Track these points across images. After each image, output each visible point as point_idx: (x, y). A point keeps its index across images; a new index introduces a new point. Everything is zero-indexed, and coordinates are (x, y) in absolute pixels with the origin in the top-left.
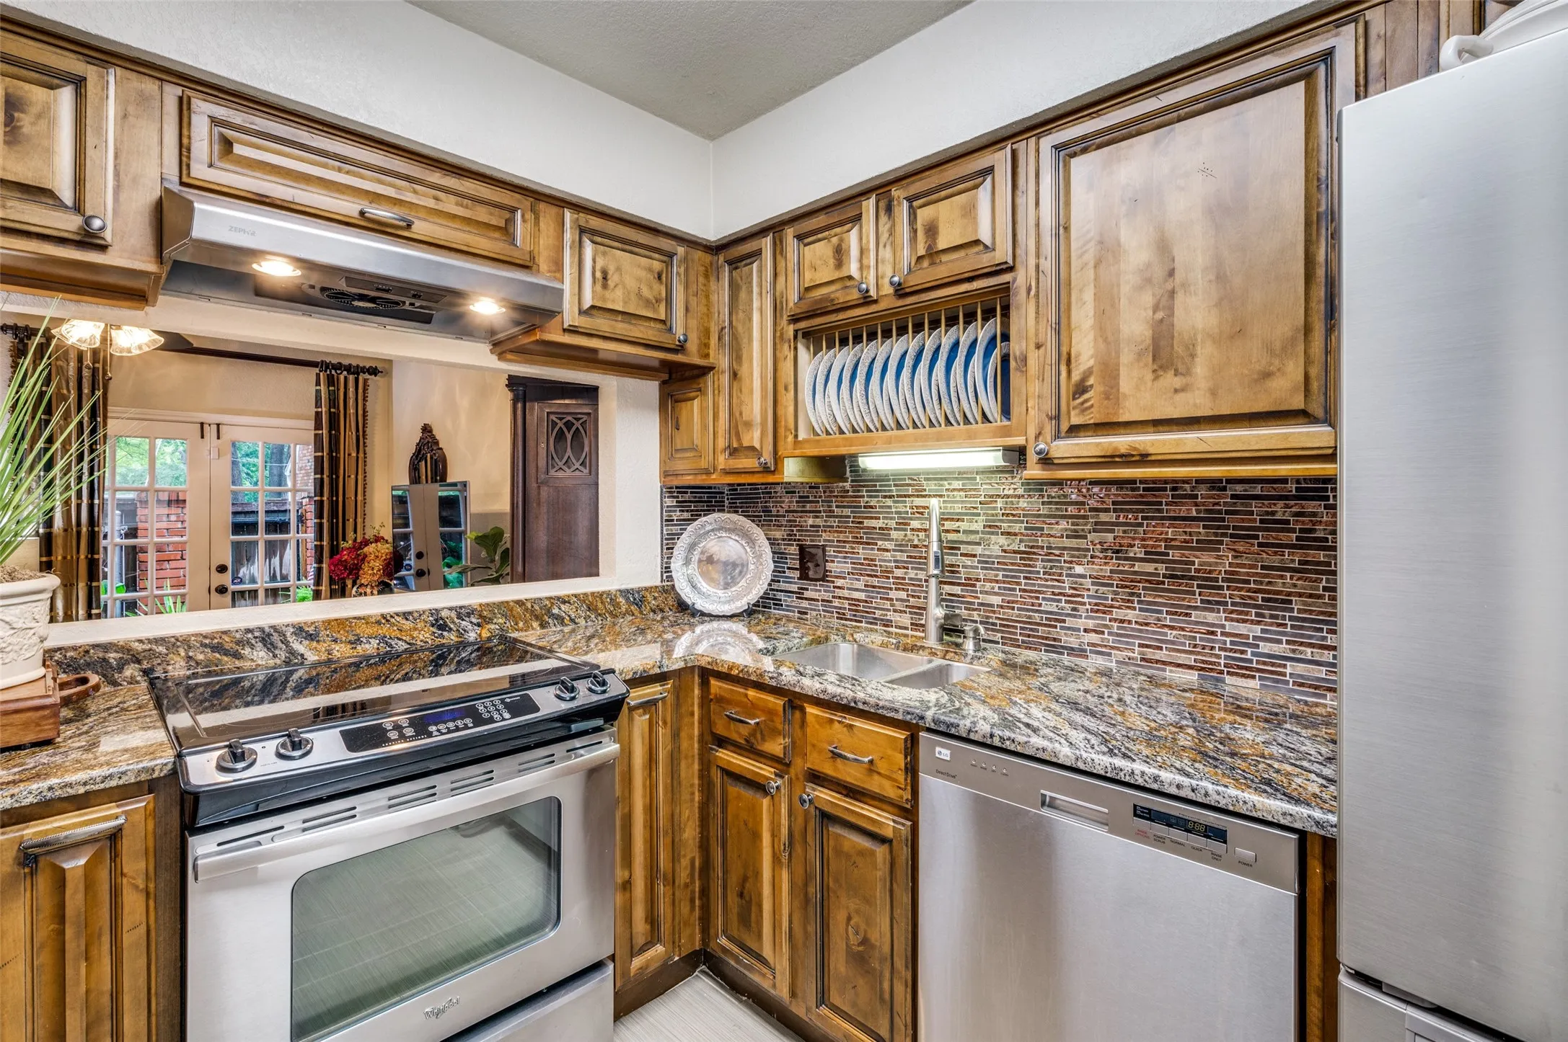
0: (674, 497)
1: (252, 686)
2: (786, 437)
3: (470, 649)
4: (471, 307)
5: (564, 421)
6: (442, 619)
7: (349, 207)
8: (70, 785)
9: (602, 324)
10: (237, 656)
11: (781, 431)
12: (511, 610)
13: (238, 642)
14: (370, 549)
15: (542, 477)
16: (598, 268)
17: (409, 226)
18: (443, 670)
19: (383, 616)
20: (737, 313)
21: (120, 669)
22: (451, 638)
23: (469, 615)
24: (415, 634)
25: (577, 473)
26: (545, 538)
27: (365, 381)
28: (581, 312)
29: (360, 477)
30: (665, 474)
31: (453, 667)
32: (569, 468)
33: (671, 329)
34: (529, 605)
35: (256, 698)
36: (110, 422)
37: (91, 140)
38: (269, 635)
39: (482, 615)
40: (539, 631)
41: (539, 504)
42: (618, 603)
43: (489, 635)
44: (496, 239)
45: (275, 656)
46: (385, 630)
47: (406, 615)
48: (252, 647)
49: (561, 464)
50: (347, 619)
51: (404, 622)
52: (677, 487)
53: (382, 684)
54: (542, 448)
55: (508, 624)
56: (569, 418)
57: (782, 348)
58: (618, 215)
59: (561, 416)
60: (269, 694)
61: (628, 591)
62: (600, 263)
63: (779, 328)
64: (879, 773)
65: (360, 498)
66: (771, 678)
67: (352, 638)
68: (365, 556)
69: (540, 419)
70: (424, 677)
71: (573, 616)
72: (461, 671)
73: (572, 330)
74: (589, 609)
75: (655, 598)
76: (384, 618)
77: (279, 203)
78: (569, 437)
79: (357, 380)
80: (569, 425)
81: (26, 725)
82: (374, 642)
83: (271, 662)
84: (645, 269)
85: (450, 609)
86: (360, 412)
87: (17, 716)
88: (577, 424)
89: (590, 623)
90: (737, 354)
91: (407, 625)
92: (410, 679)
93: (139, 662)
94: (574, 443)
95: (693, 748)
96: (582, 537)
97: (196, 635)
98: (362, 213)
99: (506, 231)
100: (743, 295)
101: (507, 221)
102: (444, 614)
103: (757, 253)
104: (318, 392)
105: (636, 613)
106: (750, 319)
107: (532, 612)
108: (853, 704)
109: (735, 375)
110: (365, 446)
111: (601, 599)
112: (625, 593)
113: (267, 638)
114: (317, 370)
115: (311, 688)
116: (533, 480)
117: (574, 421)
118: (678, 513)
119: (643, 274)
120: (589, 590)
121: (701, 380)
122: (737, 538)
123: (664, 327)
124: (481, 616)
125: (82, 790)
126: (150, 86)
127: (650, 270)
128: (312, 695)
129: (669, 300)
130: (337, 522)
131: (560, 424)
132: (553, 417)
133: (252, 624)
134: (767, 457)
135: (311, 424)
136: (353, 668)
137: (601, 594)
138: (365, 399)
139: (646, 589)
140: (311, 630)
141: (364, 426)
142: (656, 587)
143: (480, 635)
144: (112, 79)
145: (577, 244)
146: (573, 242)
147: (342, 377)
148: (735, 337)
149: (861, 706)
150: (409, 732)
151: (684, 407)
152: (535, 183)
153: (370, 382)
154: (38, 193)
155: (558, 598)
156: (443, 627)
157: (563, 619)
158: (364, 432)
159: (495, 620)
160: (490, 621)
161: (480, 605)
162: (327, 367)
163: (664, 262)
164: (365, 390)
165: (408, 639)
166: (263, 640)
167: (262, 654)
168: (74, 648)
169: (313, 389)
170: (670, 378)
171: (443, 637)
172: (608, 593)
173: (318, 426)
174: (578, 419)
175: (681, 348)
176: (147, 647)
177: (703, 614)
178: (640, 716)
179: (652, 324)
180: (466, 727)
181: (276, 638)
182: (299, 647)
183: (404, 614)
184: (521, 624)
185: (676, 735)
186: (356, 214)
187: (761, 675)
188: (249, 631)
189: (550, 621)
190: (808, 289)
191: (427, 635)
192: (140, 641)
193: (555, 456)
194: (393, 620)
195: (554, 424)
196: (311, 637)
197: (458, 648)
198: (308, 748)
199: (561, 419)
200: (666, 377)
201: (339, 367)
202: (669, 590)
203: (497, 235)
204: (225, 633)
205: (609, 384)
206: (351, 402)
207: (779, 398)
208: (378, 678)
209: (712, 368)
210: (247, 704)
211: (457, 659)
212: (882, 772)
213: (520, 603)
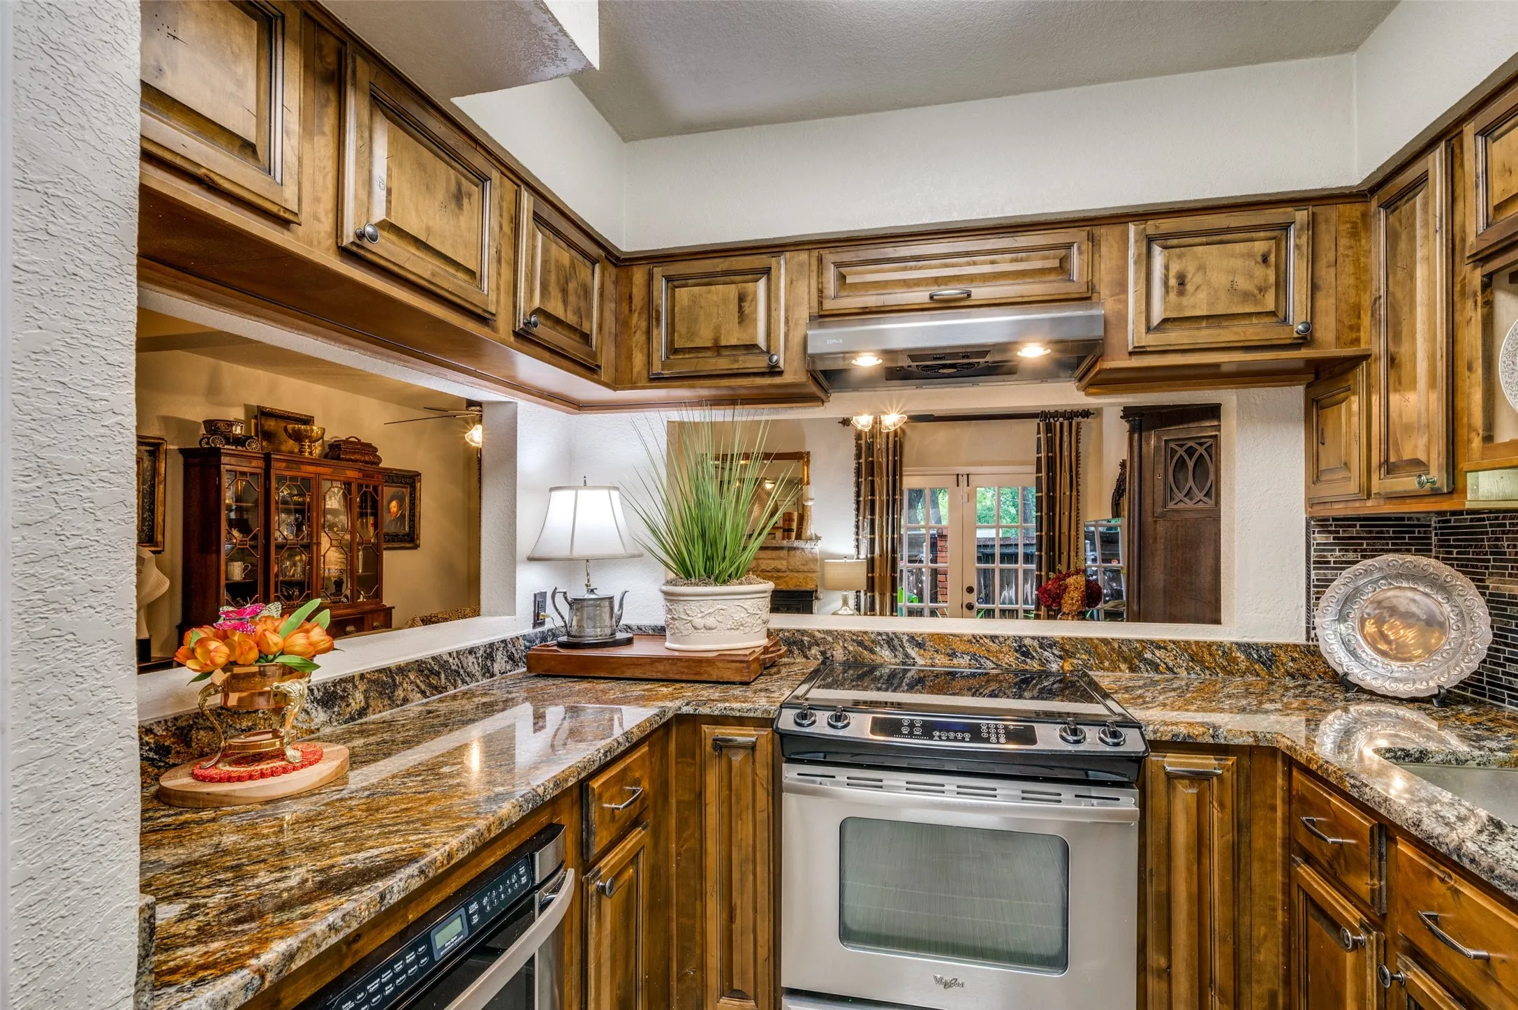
0: (1330, 532)
1: (881, 676)
2: (1469, 441)
3: (1052, 679)
4: (1019, 354)
5: (1185, 447)
6: (1025, 646)
7: (920, 296)
8: (732, 709)
9: (1176, 337)
10: (872, 651)
11: (1462, 432)
12: (1096, 647)
13: (873, 642)
14: (1070, 580)
15: (1159, 510)
16: (1172, 273)
17: (969, 296)
18: (1026, 694)
19: (974, 637)
20: (1395, 274)
21: (809, 649)
22: (1034, 665)
23: (1051, 646)
24: (1001, 656)
25: (1201, 505)
26: (1162, 577)
27: (1078, 424)
28: (1148, 330)
29: (1073, 514)
30: (1311, 503)
31: (1035, 693)
32: (1191, 499)
33: (1285, 319)
34: (1116, 646)
35: (884, 686)
36: (905, 479)
37: (773, 306)
38: (892, 639)
39: (1066, 649)
40: (1128, 674)
41: (1155, 539)
42: (1235, 658)
43: (1071, 668)
44: (1050, 282)
45: (896, 656)
46: (974, 648)
47: (993, 638)
48: (881, 647)
49: (1181, 496)
50: (946, 635)
51: (991, 644)
52: (1334, 520)
53: (973, 696)
54: (1158, 479)
55: (1092, 661)
56: (1191, 444)
57: (1464, 309)
58: (1200, 205)
59: (1180, 442)
60: (892, 684)
61: (1249, 645)
62: (1175, 268)
63: (1458, 279)
64: (1499, 985)
65: (1073, 533)
66: (1353, 786)
67: (950, 652)
68: (1067, 587)
69: (1157, 448)
70: (1008, 697)
71: (1171, 664)
72: (1042, 699)
73: (1139, 352)
74: (1193, 660)
75: (1293, 660)
76: (975, 638)
77: (874, 309)
78: (1191, 464)
79: (1071, 424)
80: (1190, 452)
81: (737, 670)
82: (967, 658)
83: (893, 660)
84: (1242, 256)
85: (1033, 638)
86: (1074, 454)
87: (733, 664)
88: (1201, 450)
89: (1193, 676)
90: (1395, 328)
91: (994, 647)
92: (996, 696)
93: (818, 645)
94: (1198, 472)
95: (1274, 851)
96: (1206, 578)
97: (850, 632)
98: (931, 297)
99: (1063, 268)
100: (1403, 245)
101: (1061, 260)
102: (1027, 642)
103: (1423, 180)
104: (1039, 439)
105: (1263, 674)
106: (1412, 277)
107: (1120, 653)
108: (1455, 858)
109: (1392, 361)
110: (1078, 485)
111: (1209, 650)
112: (1246, 648)
113: (891, 641)
114: (1038, 420)
115: (919, 687)
116: (1150, 514)
117: (1197, 447)
118: (1337, 553)
119: (1238, 263)
120: (1192, 638)
121: (1350, 376)
122: (1427, 590)
123: (1274, 319)
124: (1063, 649)
125: (738, 714)
126: (803, 256)
127: (1250, 255)
128: (921, 692)
129: (1281, 285)
130: (1054, 555)
131: (1181, 451)
132: (1172, 445)
133: (881, 630)
134: (1437, 475)
135: (1033, 468)
136: (950, 677)
137: (1210, 645)
138: (1078, 441)
139: (1279, 646)
140: (920, 640)
141: (1077, 467)
142: (1296, 646)
143: (1062, 668)
144: (782, 262)
145: (1144, 257)
146: (1139, 255)
147: (1058, 424)
148: (1392, 307)
149: (1466, 863)
150: (918, 732)
151: (1330, 413)
152: (1090, 210)
153: (1082, 425)
154: (751, 348)
155: (1152, 642)
156: (1026, 654)
157: (1158, 665)
158: (1077, 472)
159: (1078, 655)
160: (1073, 655)
161: (1063, 638)
162: (1046, 417)
163: (1274, 238)
164: (1078, 433)
165: (994, 659)
166: (888, 643)
167: (887, 653)
168: (789, 631)
169: (1035, 437)
170: (1317, 378)
171: (1026, 663)
172: (1220, 645)
173: (1039, 470)
174: (1201, 444)
175: (1306, 340)
176: (823, 636)
177: (1361, 690)
178: (1185, 787)
179: (1254, 321)
180: (963, 740)
181: (896, 642)
182: (912, 652)
183: (991, 637)
184: (1107, 664)
185: (1241, 827)
186: (927, 299)
187: (1341, 778)
188: (879, 634)
189: (1141, 665)
190: (1499, 208)
191: (1011, 659)
192: (819, 631)
193: (1173, 486)
194: (981, 641)
195: (1173, 452)
196: (920, 645)
197: (1040, 677)
198: (845, 722)
199: (1181, 446)
200: (1311, 377)
201: (1056, 415)
202: (1312, 652)
203: (1052, 277)
204: (865, 633)
205: (1228, 398)
206: (1066, 445)
207: (1459, 383)
208: (969, 689)
209: (1366, 357)
210: (879, 689)
211: (1039, 686)
212: (1504, 984)
213: (1105, 641)
